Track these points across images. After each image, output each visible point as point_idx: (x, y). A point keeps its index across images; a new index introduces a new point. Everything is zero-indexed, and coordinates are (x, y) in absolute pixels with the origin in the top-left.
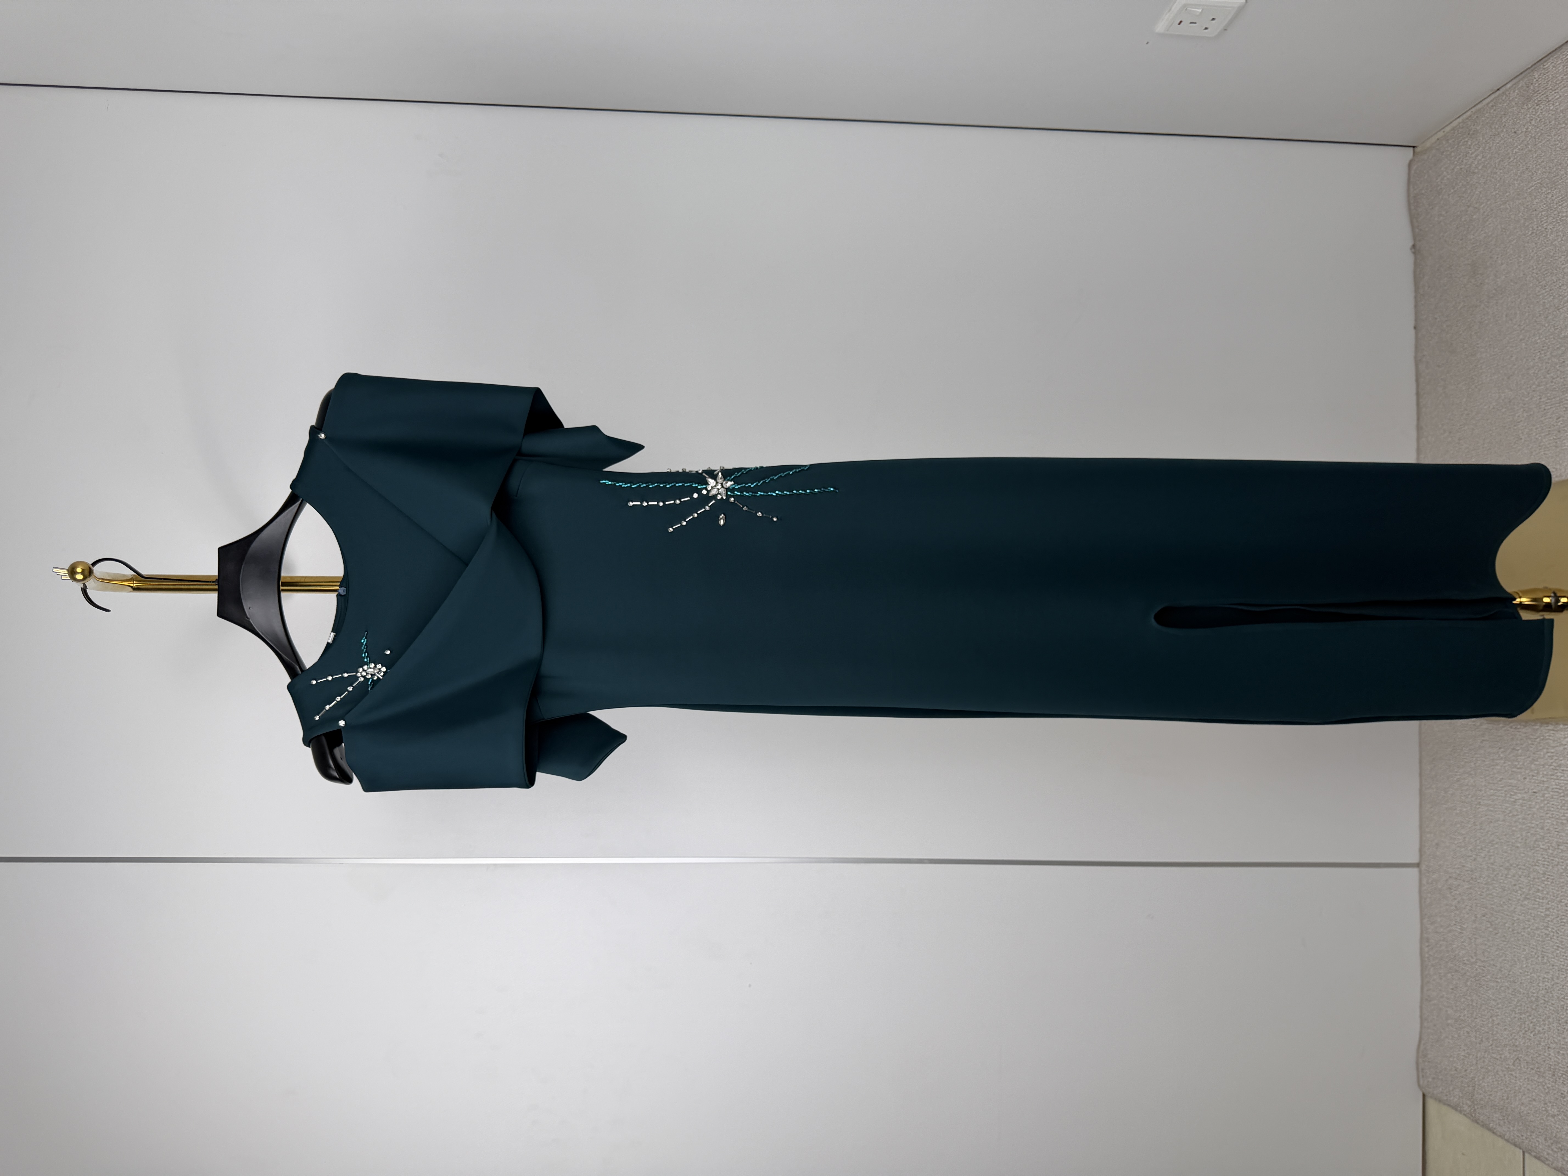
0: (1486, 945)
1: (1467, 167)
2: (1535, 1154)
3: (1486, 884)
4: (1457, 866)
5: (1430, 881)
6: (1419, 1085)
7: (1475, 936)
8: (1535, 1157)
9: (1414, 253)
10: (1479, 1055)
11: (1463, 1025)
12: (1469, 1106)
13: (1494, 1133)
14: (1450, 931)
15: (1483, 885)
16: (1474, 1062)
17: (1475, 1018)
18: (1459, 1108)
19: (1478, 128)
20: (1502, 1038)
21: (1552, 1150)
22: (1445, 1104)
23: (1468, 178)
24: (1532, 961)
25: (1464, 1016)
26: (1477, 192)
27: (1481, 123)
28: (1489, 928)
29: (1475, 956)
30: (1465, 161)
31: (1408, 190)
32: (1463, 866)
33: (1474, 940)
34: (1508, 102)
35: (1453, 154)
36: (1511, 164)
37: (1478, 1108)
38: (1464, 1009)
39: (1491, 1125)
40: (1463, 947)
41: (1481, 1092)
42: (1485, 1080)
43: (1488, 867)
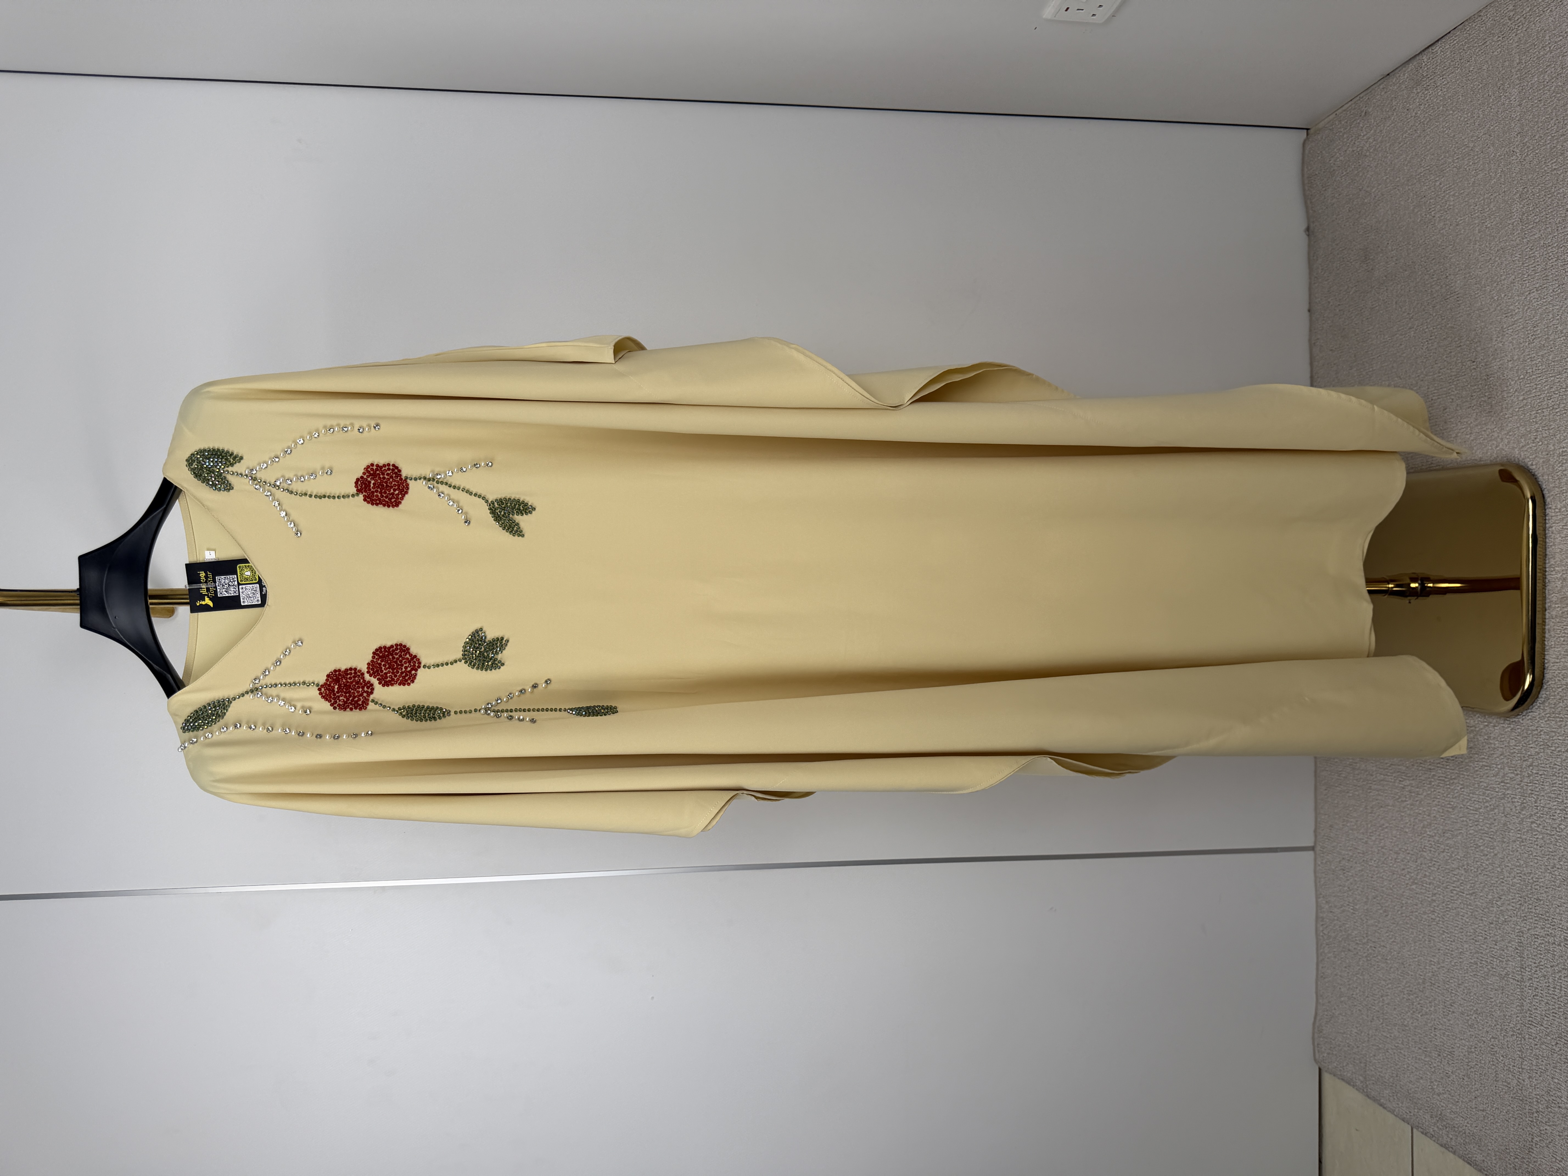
0: (1377, 926)
1: (1358, 150)
2: (1422, 1130)
3: (1376, 867)
4: (1349, 848)
5: (1324, 861)
6: (1315, 1060)
7: (1368, 918)
8: (1422, 1133)
9: (1308, 235)
10: (1371, 1032)
11: (1355, 1004)
12: (1362, 1082)
13: (1384, 1108)
14: (1343, 911)
15: (1374, 868)
16: (1366, 1039)
17: (1367, 997)
18: (1352, 1084)
19: (1370, 110)
20: (1392, 1018)
21: (1438, 1127)
22: (1339, 1078)
23: (1360, 161)
24: (1420, 944)
25: (1357, 994)
26: (1368, 176)
27: (1373, 105)
28: (1379, 909)
29: (1367, 936)
30: (1357, 144)
31: (1303, 170)
32: (1356, 849)
33: (1366, 920)
34: (1398, 85)
35: (1345, 136)
36: (1401, 149)
37: (1369, 1084)
38: (1357, 988)
39: (1382, 1101)
40: (1356, 927)
41: (1372, 1068)
42: (1376, 1058)
43: (1379, 850)
